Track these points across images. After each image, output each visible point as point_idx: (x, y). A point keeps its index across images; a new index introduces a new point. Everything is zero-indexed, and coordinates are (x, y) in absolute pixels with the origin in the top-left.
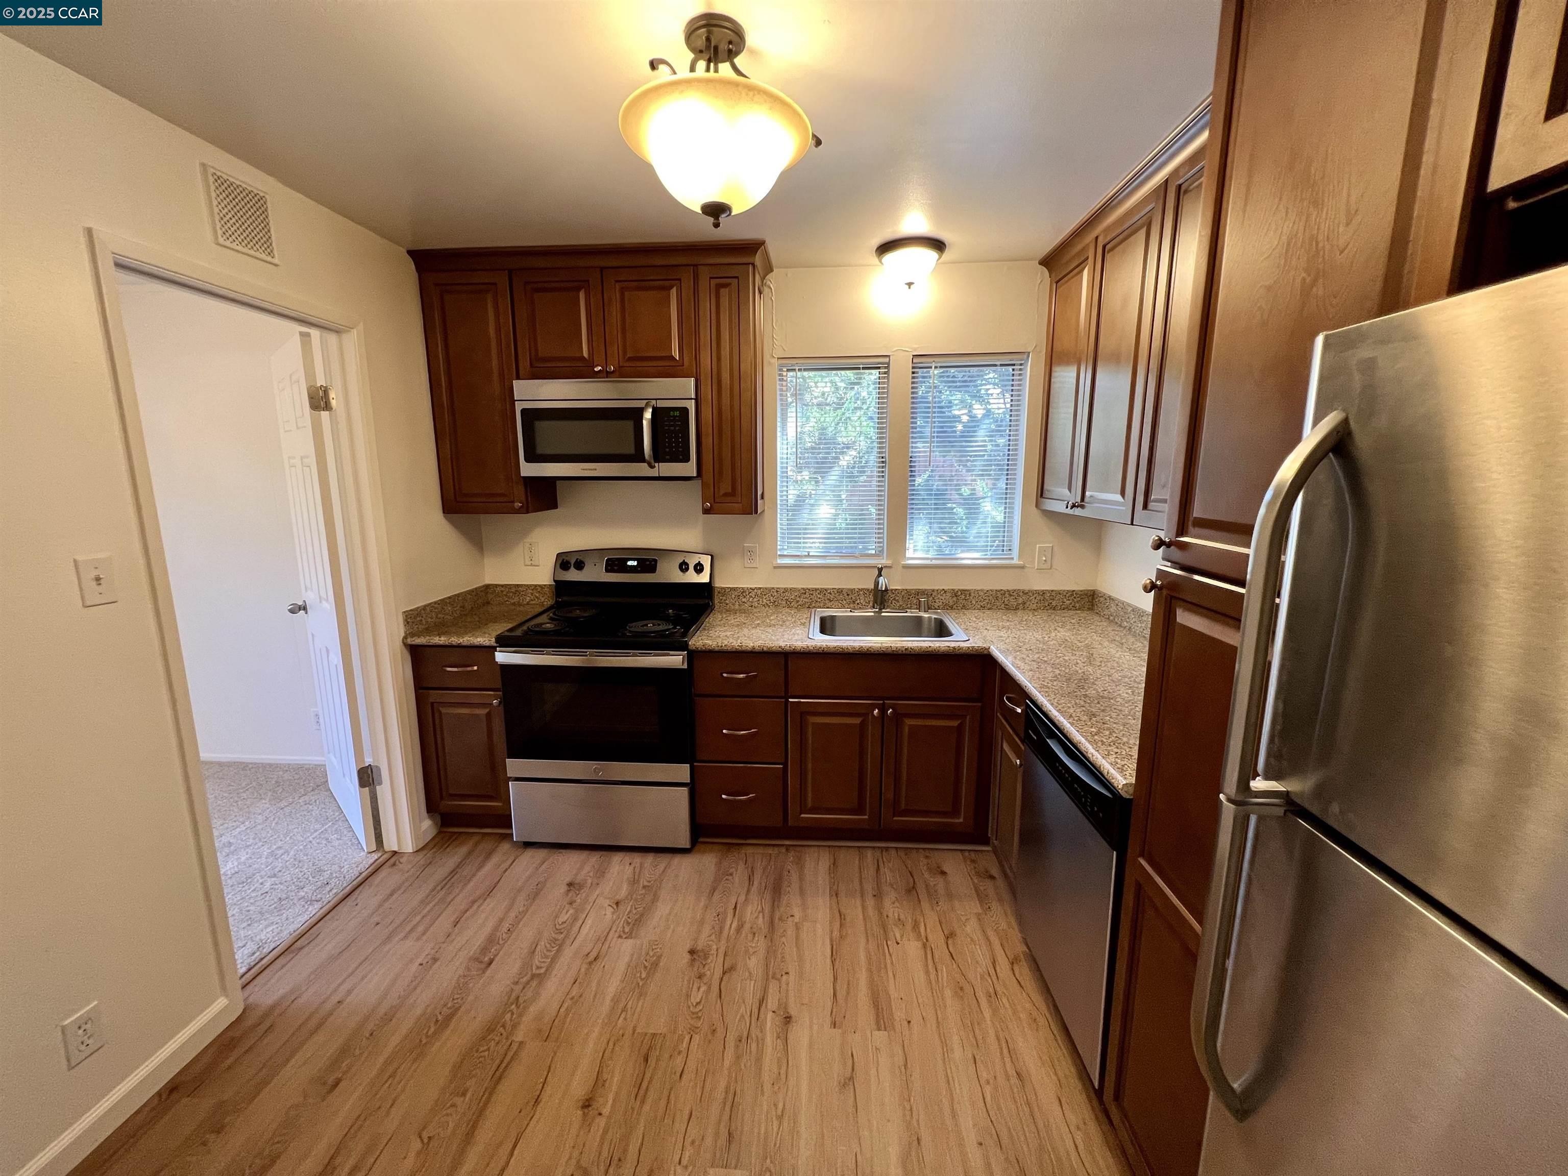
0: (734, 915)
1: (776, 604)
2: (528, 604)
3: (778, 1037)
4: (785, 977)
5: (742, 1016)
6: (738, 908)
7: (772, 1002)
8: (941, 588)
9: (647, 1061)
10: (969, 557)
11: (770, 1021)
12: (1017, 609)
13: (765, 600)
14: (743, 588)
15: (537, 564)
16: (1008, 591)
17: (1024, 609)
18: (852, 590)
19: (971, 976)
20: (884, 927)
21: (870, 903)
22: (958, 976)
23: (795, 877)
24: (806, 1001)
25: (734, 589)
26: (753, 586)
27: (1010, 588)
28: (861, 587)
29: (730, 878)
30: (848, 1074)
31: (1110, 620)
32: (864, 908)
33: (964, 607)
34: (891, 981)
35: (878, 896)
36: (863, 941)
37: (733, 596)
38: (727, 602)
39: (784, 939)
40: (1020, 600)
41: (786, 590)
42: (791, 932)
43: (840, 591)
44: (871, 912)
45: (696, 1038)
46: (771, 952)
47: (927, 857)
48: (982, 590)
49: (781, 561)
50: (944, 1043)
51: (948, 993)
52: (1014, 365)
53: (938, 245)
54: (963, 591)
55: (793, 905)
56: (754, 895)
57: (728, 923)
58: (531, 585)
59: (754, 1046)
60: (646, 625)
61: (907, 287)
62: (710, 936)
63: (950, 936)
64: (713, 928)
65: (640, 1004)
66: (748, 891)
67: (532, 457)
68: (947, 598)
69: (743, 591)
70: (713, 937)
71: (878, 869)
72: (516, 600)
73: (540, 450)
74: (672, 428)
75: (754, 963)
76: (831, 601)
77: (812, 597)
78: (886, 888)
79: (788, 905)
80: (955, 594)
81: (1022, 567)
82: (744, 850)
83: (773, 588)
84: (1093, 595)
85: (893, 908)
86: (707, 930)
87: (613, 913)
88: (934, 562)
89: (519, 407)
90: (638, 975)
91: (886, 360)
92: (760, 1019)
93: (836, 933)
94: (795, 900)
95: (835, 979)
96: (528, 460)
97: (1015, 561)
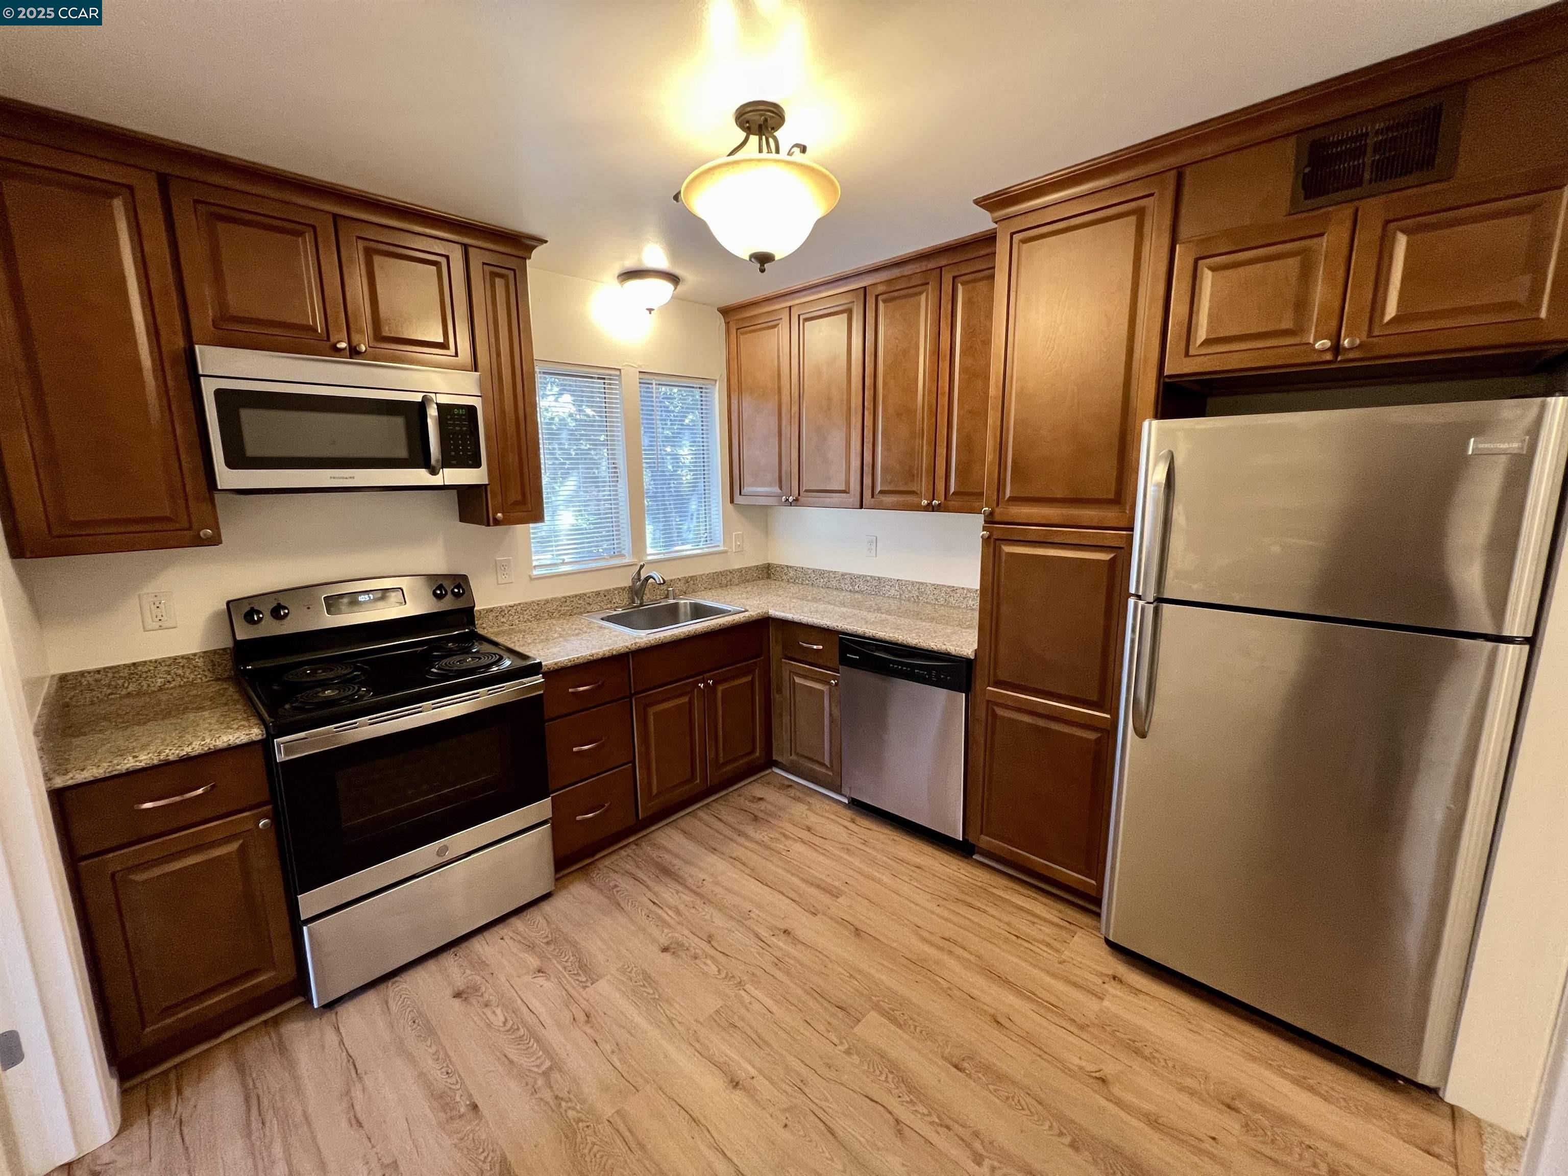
0: (662, 908)
1: (537, 618)
2: (161, 689)
3: (795, 945)
4: (751, 914)
5: (759, 953)
6: (656, 901)
7: (764, 933)
8: (677, 577)
9: (736, 1026)
10: (687, 549)
11: (780, 943)
12: (727, 586)
13: (526, 617)
14: (501, 608)
15: (174, 625)
16: (721, 572)
17: (731, 585)
18: (608, 591)
19: (842, 840)
20: (768, 847)
21: (742, 840)
22: (842, 846)
23: (667, 856)
24: (783, 916)
25: (491, 610)
26: (512, 603)
27: (721, 570)
28: (615, 587)
29: (618, 889)
30: (853, 930)
31: (793, 581)
32: (741, 845)
33: (694, 591)
34: (811, 870)
35: (741, 834)
36: (770, 865)
37: (491, 618)
38: (484, 625)
39: (719, 896)
40: (728, 579)
41: (547, 601)
42: (717, 889)
43: (598, 594)
44: (747, 844)
45: (748, 987)
46: (721, 908)
47: (739, 796)
48: (704, 574)
49: (536, 573)
50: (873, 879)
51: (846, 856)
52: (702, 388)
53: (674, 279)
54: (691, 577)
55: (692, 874)
56: (657, 888)
57: (665, 915)
58: (164, 660)
59: (787, 959)
60: (465, 660)
61: (648, 312)
62: (663, 932)
63: (809, 829)
64: (657, 926)
65: (677, 1006)
66: (647, 887)
67: (235, 460)
68: (680, 586)
69: (501, 610)
70: (666, 931)
71: (720, 820)
72: (132, 688)
73: (252, 451)
74: (457, 428)
75: (719, 921)
76: (590, 605)
77: (573, 604)
78: (740, 827)
79: (691, 876)
80: (687, 581)
81: (725, 552)
82: (600, 865)
83: (533, 602)
84: (768, 568)
85: (762, 835)
86: (656, 932)
87: (548, 979)
88: (662, 556)
89: (208, 388)
90: (645, 994)
91: (618, 373)
92: (772, 946)
93: (747, 871)
94: (693, 870)
95: (782, 893)
96: (232, 463)
97: (722, 548)
